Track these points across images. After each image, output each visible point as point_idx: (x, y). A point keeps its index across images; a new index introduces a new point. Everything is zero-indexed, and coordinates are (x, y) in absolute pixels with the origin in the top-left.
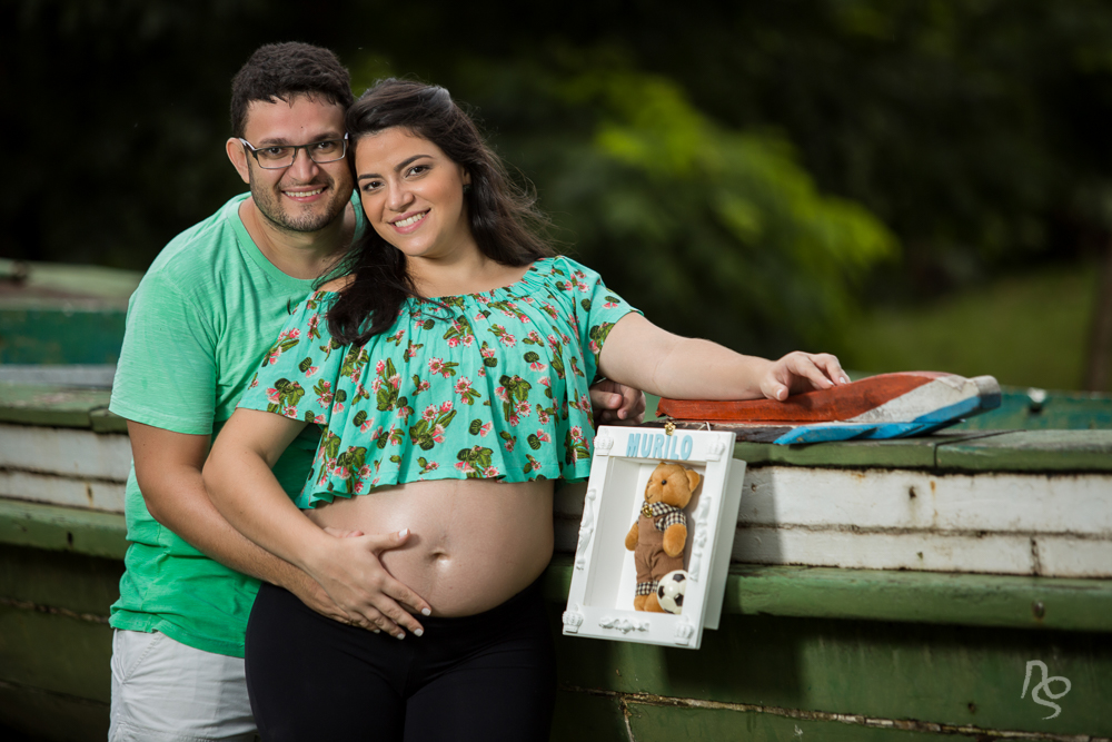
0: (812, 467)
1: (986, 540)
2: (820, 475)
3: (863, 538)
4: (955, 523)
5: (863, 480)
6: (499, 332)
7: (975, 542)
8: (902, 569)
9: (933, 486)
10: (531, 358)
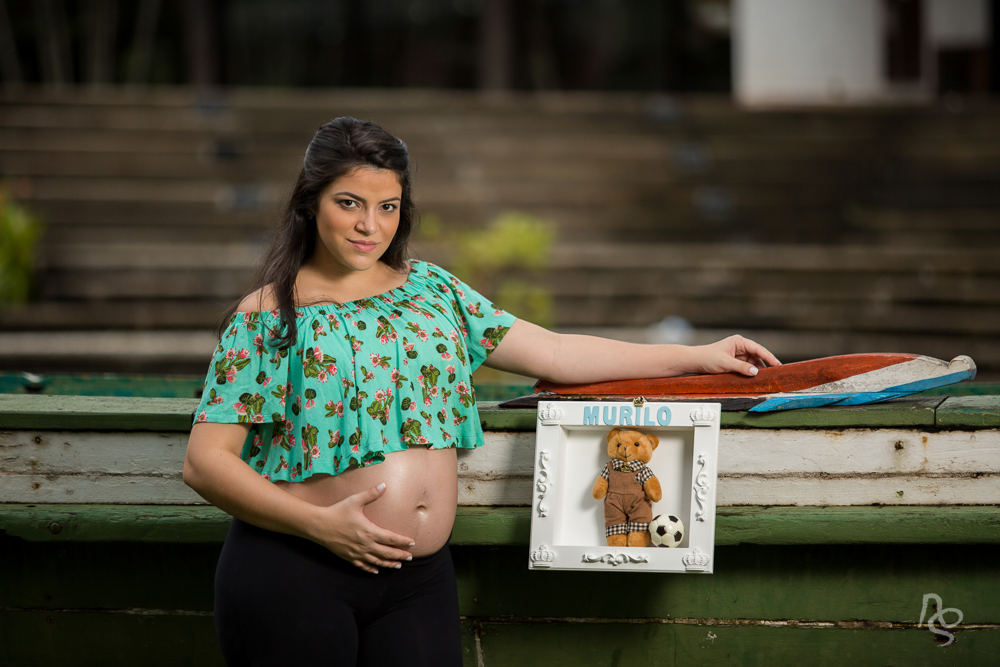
0: (777, 429)
1: (982, 480)
2: (785, 435)
3: (830, 483)
4: (947, 467)
5: (839, 437)
6: (415, 329)
7: (970, 482)
8: (876, 505)
9: (925, 440)
10: (441, 349)
